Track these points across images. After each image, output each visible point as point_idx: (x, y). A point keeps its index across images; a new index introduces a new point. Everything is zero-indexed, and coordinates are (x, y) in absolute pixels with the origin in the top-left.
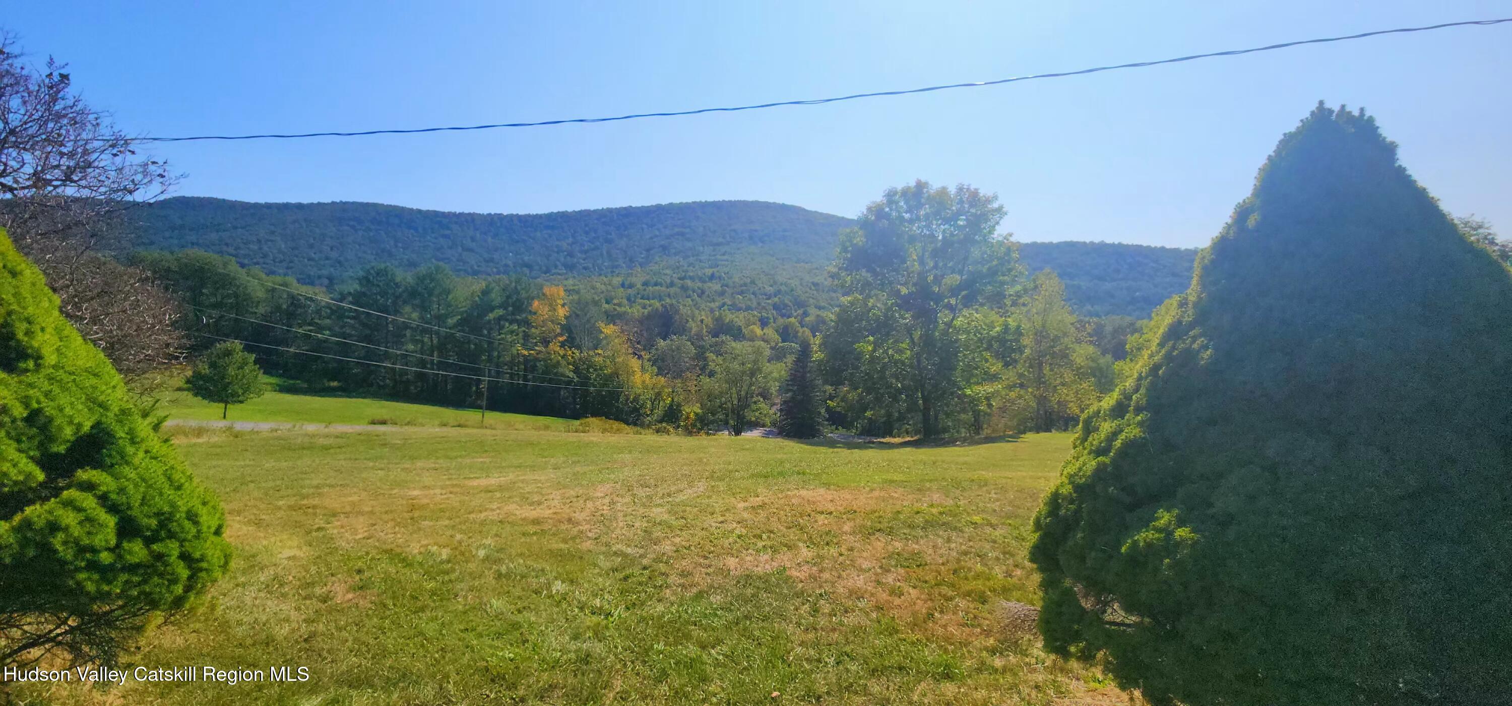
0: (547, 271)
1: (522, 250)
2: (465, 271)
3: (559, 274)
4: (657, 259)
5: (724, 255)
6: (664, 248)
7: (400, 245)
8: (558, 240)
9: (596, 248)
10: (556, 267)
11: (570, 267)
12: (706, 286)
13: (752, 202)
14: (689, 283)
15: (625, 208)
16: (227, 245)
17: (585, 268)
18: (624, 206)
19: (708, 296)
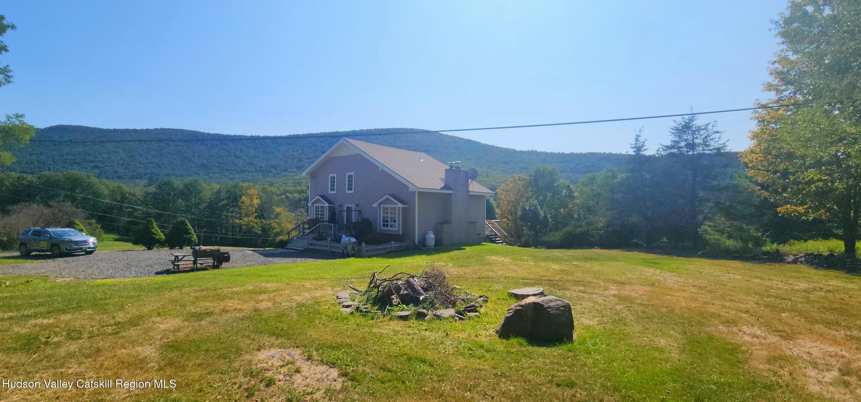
1: (271, 157)
2: (236, 170)
7: (197, 155)
10: (291, 168)
16: (88, 155)
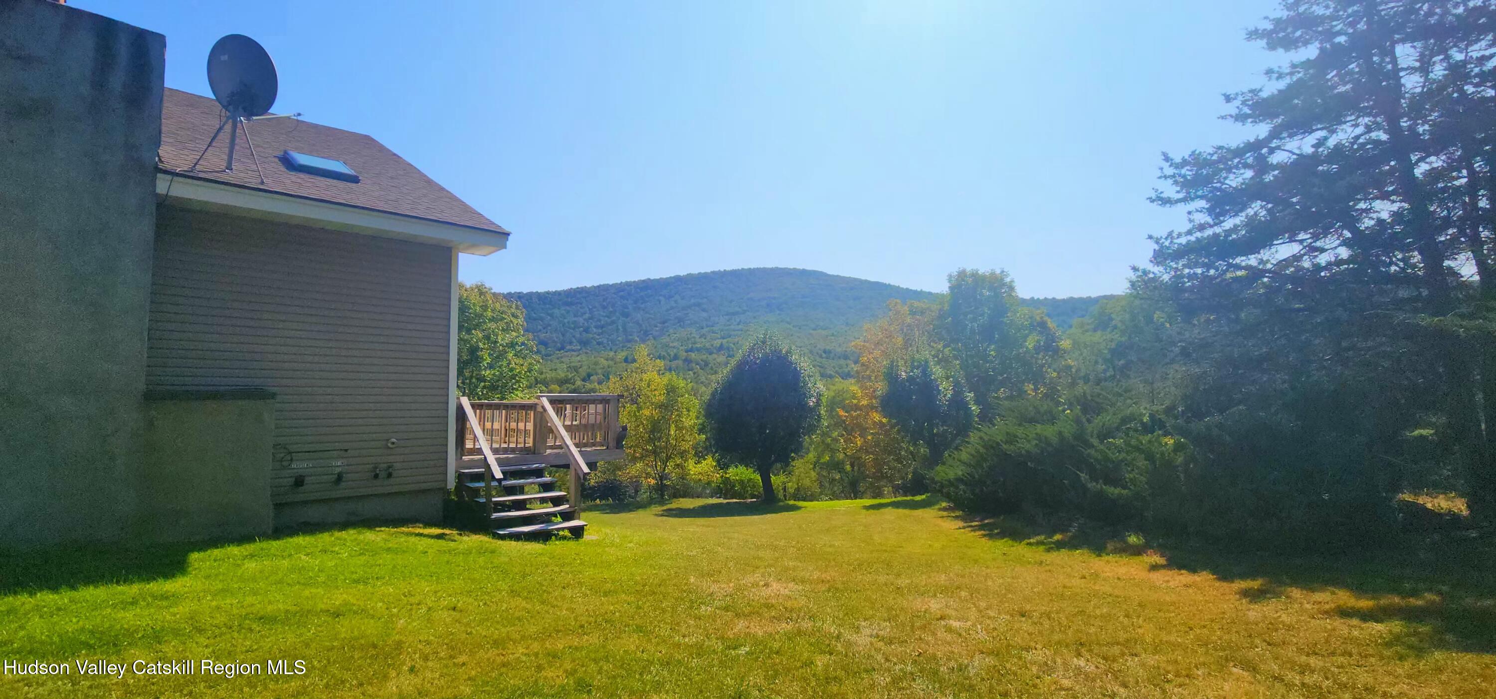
0: (562, 348)
1: (540, 327)
3: (573, 351)
4: (671, 331)
5: (738, 324)
6: (680, 321)
8: (575, 316)
9: (613, 322)
10: (571, 343)
11: (584, 343)
12: (710, 358)
13: (772, 269)
14: (693, 355)
15: (644, 281)
17: (599, 344)
18: (643, 279)
19: (712, 368)
